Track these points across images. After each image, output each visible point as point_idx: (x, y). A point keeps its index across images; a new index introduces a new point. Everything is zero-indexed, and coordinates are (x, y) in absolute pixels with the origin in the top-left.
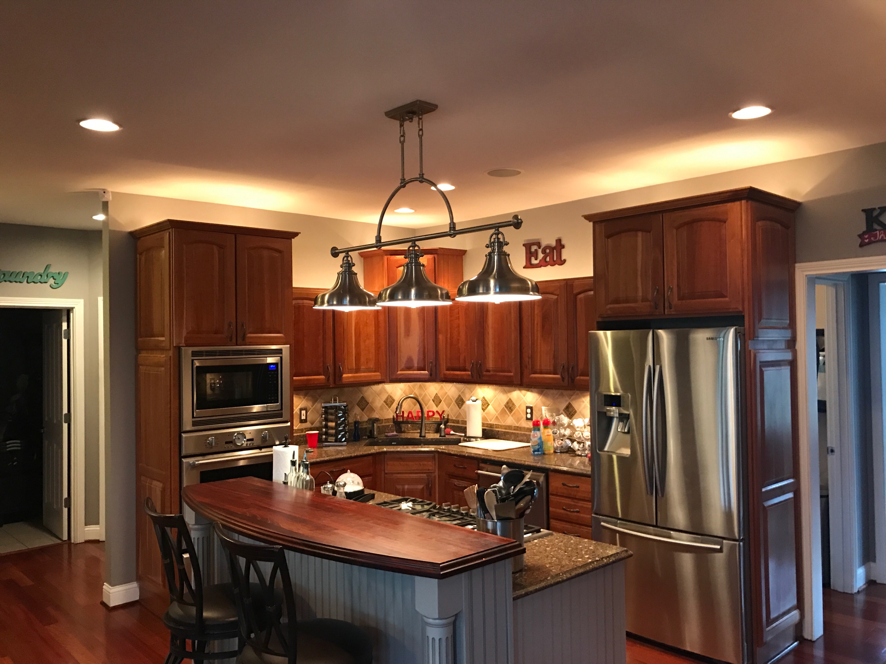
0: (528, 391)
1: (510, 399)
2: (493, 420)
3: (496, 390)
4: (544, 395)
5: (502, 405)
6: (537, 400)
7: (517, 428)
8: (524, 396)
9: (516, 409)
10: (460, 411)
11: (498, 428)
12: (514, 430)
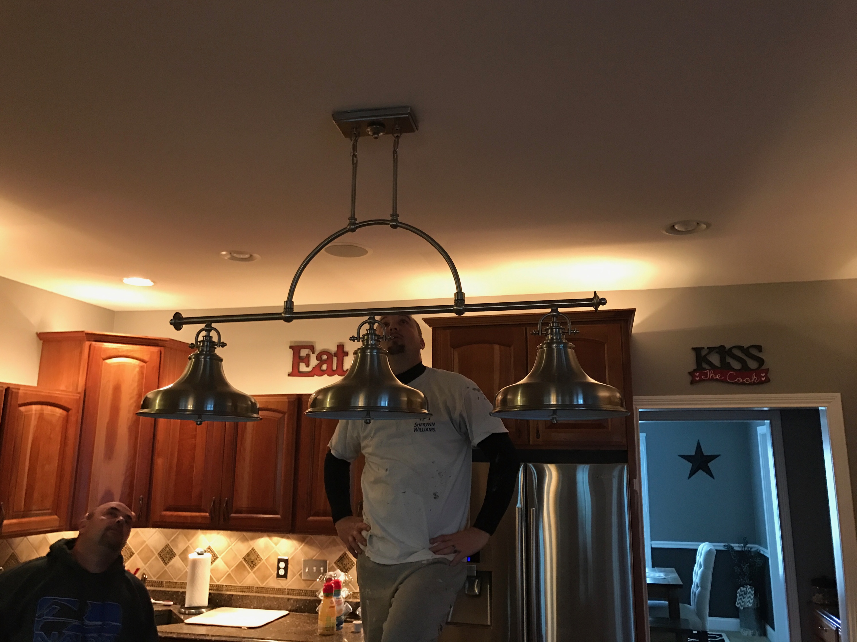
0: (283, 537)
1: (253, 549)
2: (222, 579)
3: (230, 537)
4: (307, 543)
5: (240, 557)
6: (296, 549)
7: (260, 590)
8: (276, 544)
9: (261, 562)
10: (166, 568)
11: (231, 590)
12: (256, 592)
